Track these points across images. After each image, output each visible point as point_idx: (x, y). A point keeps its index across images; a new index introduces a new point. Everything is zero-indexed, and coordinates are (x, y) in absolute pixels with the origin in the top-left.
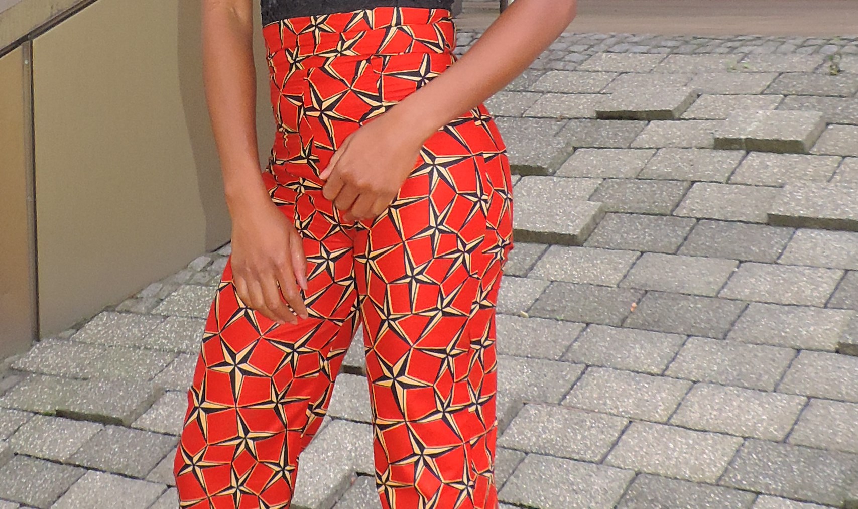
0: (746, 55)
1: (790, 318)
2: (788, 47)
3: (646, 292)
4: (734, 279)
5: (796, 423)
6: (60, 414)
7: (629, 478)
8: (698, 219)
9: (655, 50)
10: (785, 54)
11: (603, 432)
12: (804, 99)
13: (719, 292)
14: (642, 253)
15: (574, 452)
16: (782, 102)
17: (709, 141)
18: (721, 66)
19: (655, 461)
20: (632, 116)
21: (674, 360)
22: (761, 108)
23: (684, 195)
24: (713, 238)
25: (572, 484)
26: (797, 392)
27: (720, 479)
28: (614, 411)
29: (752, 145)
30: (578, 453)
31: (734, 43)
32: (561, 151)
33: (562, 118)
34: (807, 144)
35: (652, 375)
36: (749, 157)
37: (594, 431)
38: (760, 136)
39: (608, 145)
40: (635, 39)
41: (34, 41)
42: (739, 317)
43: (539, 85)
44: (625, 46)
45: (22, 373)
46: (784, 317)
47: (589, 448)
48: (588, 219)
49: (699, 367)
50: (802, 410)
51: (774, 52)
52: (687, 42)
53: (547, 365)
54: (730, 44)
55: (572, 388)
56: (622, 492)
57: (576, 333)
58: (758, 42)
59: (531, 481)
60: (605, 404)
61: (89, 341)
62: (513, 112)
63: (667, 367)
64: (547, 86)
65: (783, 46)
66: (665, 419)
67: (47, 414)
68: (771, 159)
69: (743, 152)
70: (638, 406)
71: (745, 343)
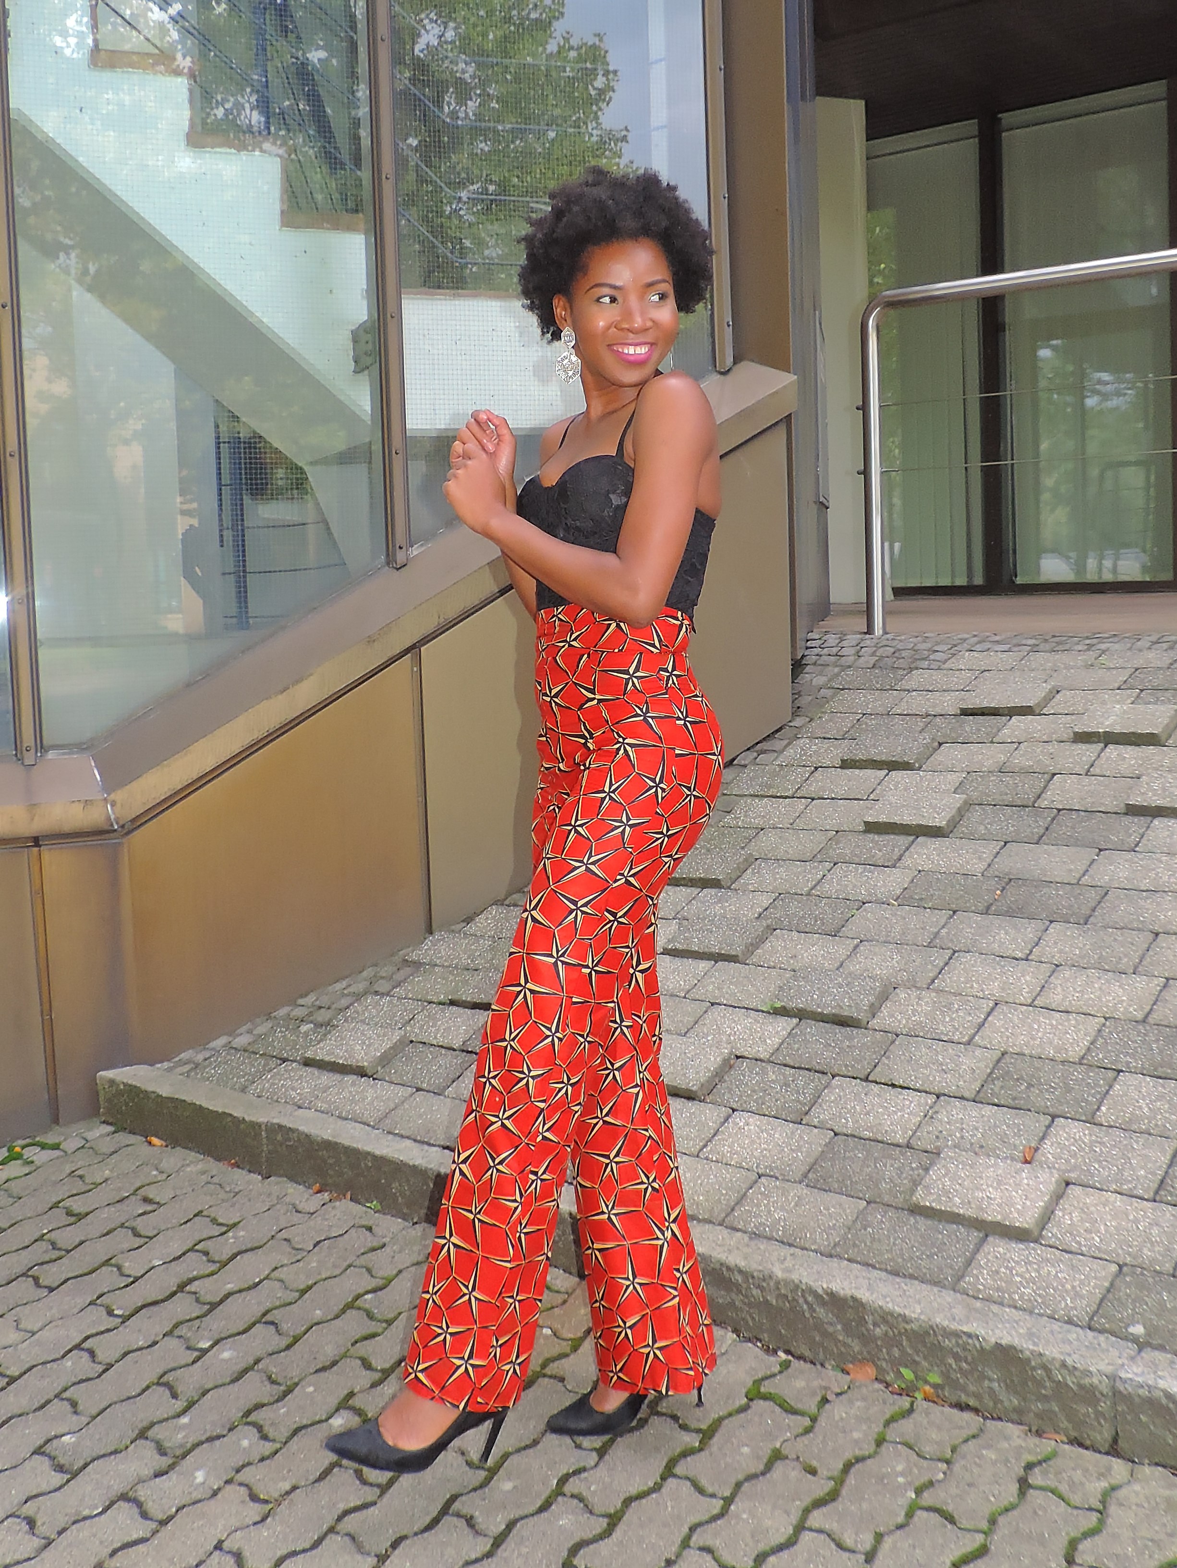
0: (1104, 652)
1: (1148, 904)
2: (1144, 643)
3: (1010, 880)
4: (1094, 866)
5: (1154, 1004)
6: (452, 1003)
7: (995, 1058)
8: (1059, 810)
9: (1016, 649)
10: (1140, 650)
11: (970, 1014)
12: (1160, 693)
13: (1079, 880)
14: (1006, 843)
15: (942, 1033)
16: (1138, 696)
17: (1068, 735)
18: (1080, 663)
19: (1020, 1042)
20: (994, 712)
21: (1037, 945)
22: (1118, 702)
23: (1045, 787)
24: (1073, 828)
25: (942, 1064)
26: (1156, 973)
27: (1083, 1058)
28: (981, 994)
29: (1110, 739)
30: (947, 1035)
31: (1092, 641)
32: (927, 746)
33: (928, 715)
34: (1163, 738)
35: (1017, 959)
36: (1107, 750)
37: (961, 1014)
38: (1118, 729)
39: (971, 740)
40: (997, 638)
41: (422, 649)
42: (1099, 902)
43: (904, 684)
44: (987, 645)
45: (417, 965)
46: (1142, 903)
47: (957, 1030)
48: (954, 811)
49: (1061, 952)
50: (1161, 991)
51: (1130, 649)
52: (1046, 641)
53: (915, 951)
54: (1088, 642)
55: (940, 973)
56: (989, 1071)
57: (943, 921)
58: (1116, 639)
59: (902, 1061)
60: (972, 987)
61: (479, 933)
62: (880, 710)
63: (1031, 951)
64: (913, 684)
65: (1139, 643)
66: (1029, 1001)
67: (440, 1003)
68: (1129, 752)
69: (1102, 745)
70: (1003, 989)
71: (1105, 927)
